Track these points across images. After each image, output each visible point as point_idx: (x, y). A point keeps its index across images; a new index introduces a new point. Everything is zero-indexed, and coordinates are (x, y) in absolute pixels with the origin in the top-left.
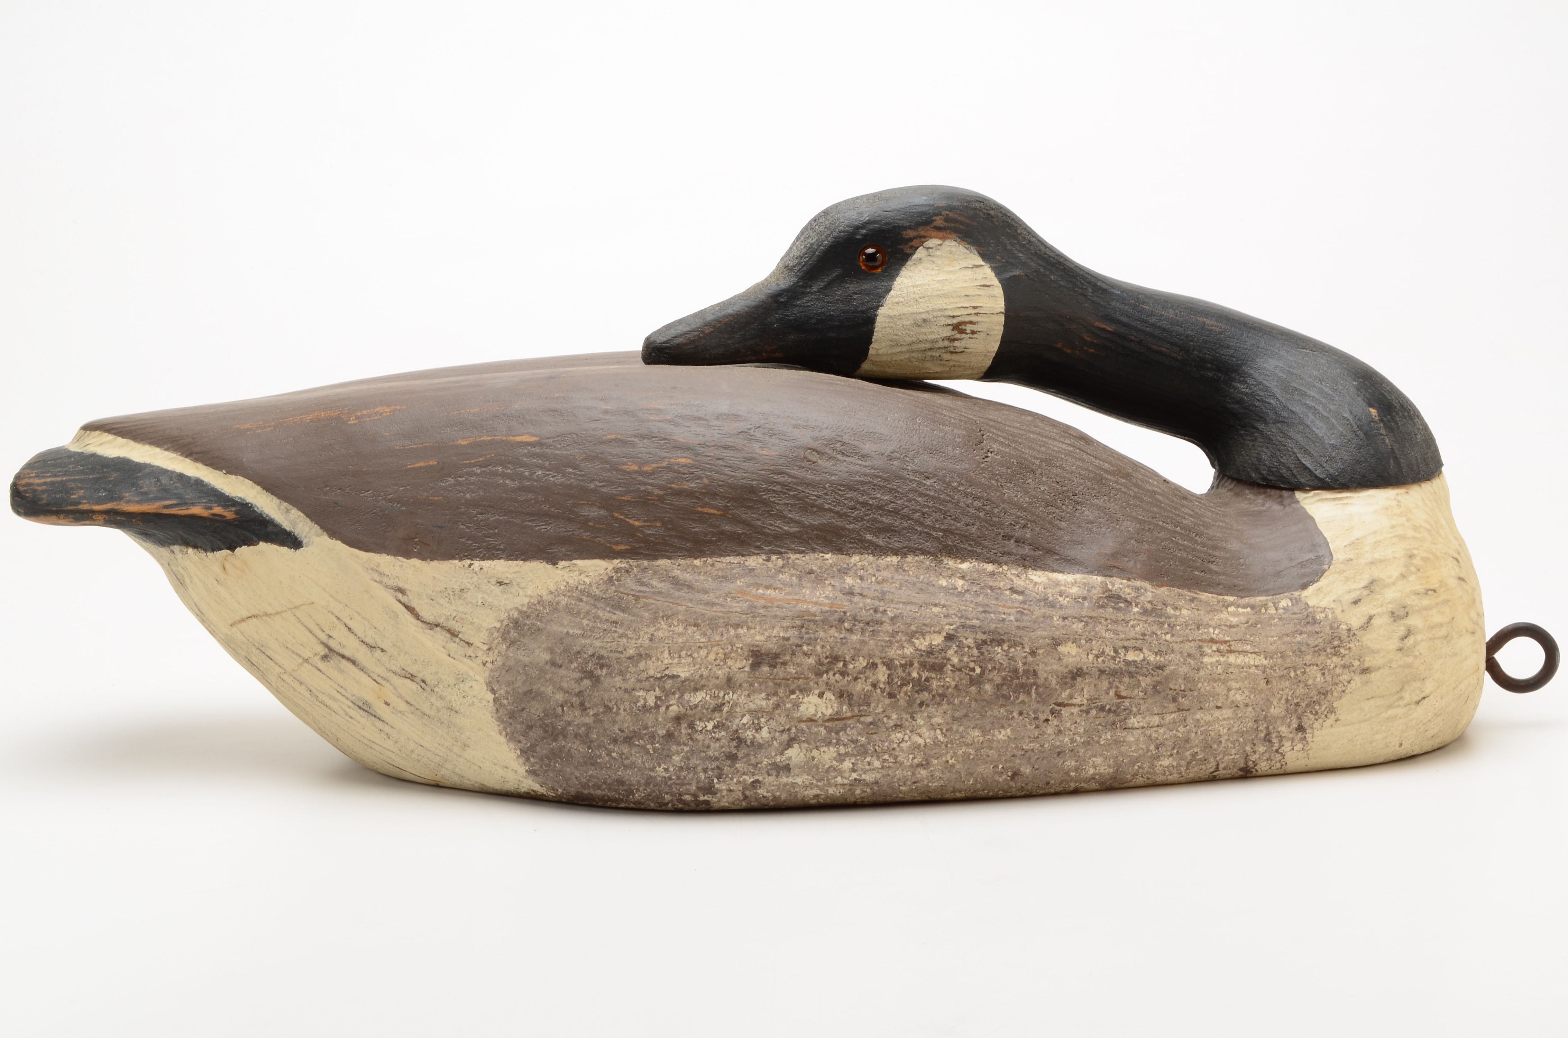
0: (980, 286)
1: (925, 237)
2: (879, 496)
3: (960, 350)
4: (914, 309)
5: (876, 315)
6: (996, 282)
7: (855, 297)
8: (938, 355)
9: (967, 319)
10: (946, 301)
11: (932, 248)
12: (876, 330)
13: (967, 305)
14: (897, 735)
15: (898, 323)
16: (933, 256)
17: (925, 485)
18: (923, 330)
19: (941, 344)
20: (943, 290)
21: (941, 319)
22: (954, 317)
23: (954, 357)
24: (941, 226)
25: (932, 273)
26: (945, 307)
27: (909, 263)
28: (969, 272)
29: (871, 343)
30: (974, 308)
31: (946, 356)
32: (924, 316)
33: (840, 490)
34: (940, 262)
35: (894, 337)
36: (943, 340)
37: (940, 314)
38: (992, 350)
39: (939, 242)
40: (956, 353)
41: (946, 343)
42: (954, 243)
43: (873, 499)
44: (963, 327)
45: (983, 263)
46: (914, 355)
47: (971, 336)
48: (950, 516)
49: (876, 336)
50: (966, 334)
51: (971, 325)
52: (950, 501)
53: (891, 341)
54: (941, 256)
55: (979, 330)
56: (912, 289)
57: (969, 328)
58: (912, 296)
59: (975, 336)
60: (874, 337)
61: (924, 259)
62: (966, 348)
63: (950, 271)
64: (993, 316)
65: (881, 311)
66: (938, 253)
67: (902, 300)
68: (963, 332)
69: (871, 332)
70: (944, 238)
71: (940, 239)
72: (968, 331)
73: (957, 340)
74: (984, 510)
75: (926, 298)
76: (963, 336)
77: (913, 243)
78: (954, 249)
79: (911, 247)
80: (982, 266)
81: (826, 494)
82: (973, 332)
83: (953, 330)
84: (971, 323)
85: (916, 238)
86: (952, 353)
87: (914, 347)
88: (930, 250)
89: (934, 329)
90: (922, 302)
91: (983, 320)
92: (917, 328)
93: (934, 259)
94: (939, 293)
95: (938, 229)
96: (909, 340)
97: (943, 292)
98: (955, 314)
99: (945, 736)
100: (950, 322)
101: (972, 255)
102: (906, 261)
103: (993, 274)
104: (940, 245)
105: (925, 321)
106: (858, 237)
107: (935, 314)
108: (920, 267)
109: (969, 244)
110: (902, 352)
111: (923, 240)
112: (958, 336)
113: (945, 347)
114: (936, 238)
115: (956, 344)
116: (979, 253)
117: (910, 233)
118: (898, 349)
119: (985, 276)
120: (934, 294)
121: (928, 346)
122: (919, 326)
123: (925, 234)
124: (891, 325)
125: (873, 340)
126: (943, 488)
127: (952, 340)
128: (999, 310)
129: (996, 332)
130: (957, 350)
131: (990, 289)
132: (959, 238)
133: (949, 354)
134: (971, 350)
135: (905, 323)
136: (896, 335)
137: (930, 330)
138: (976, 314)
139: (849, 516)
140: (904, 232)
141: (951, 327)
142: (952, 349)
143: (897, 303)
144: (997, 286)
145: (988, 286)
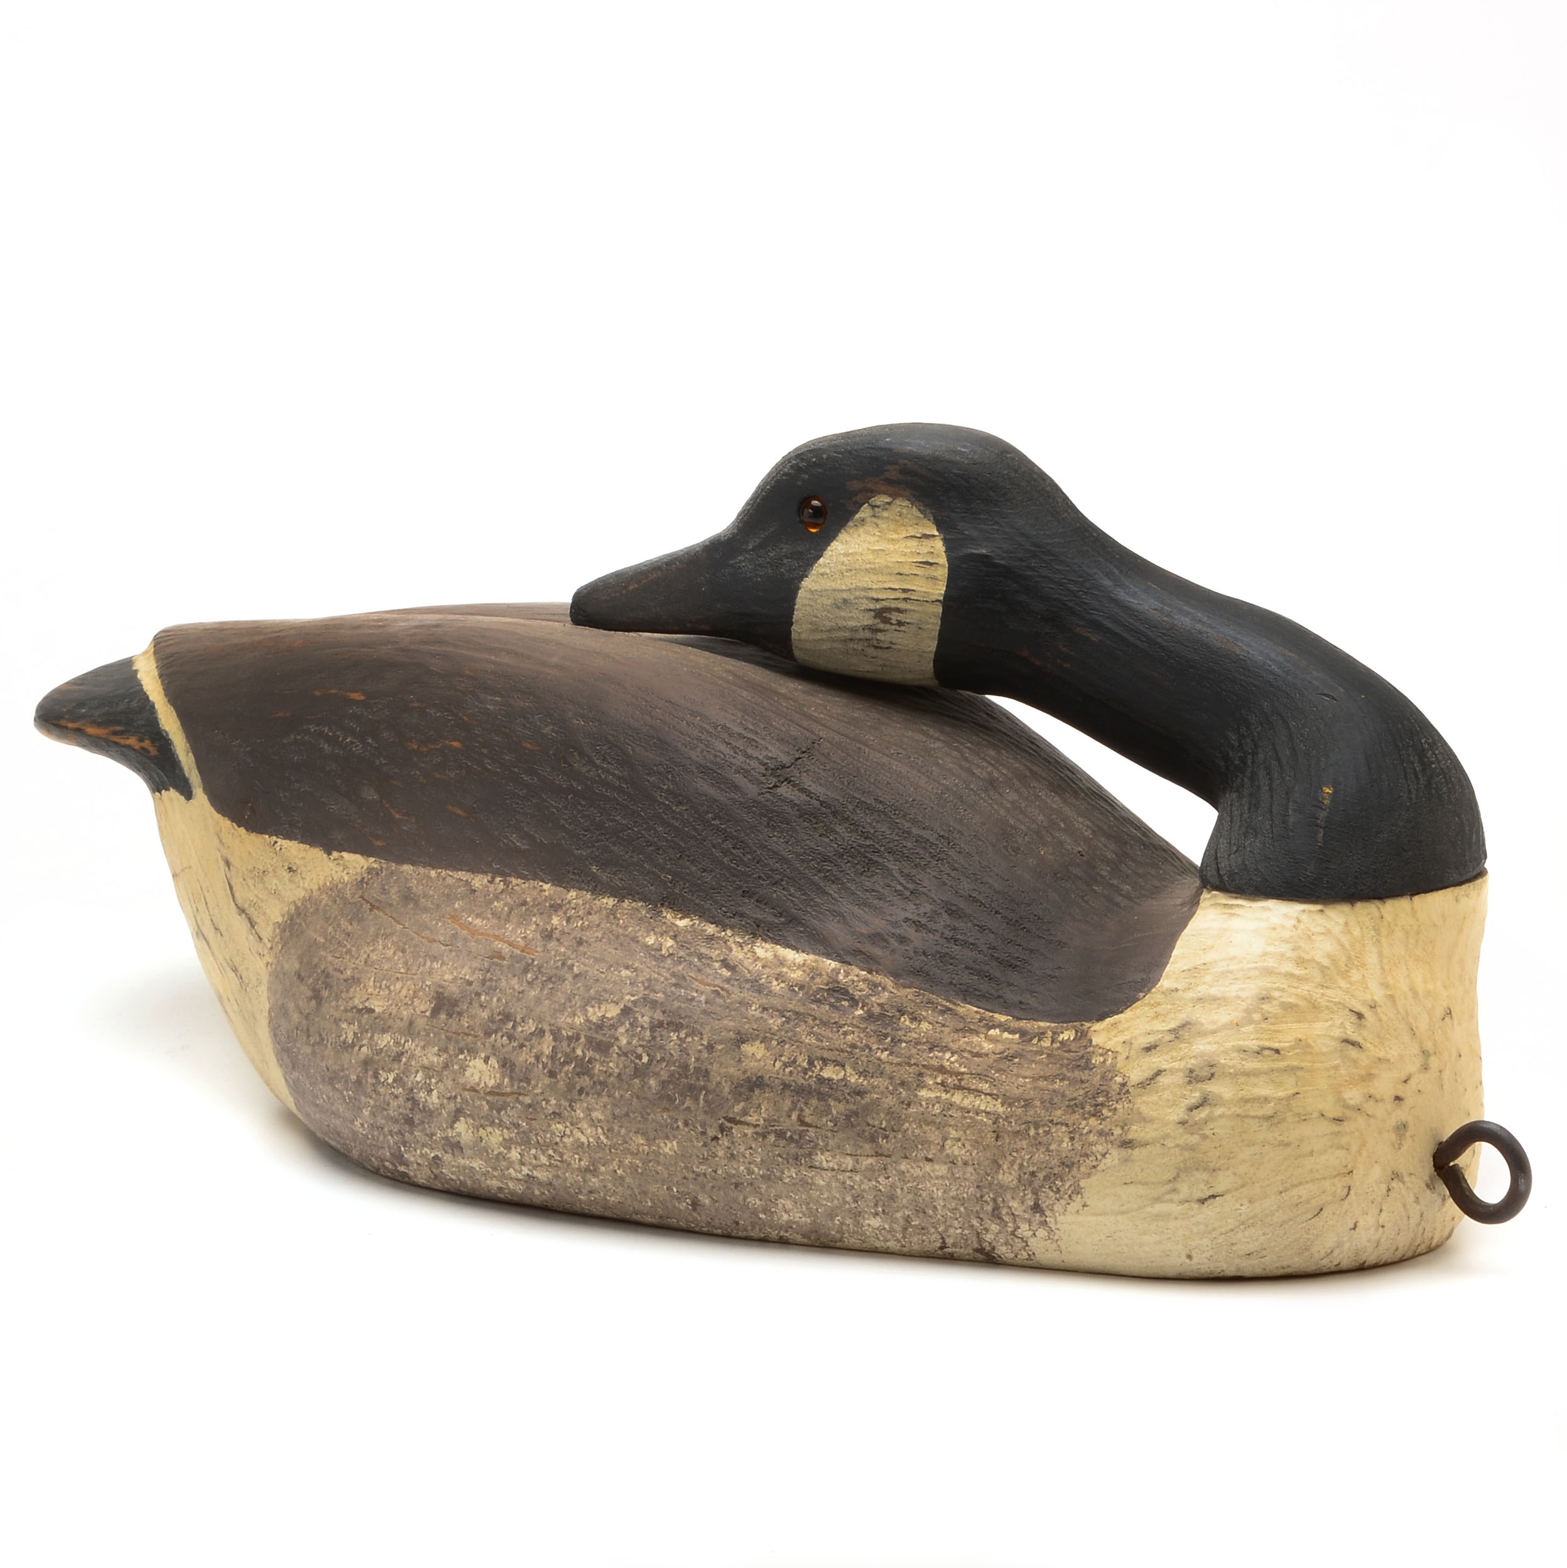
0: (921, 563)
1: (872, 491)
2: (618, 818)
3: (886, 645)
4: (838, 585)
5: (798, 588)
6: (943, 560)
7: (785, 561)
8: (860, 648)
9: (893, 605)
10: (874, 578)
11: (878, 507)
12: (796, 607)
13: (898, 587)
14: (558, 1125)
15: (818, 601)
16: (878, 517)
17: (673, 811)
18: (843, 614)
19: (862, 635)
20: (874, 563)
21: (862, 601)
22: (877, 600)
23: (879, 653)
24: (895, 479)
25: (873, 539)
26: (870, 586)
27: (850, 524)
28: (913, 543)
29: (792, 624)
30: (905, 591)
31: (871, 651)
32: (845, 596)
33: (581, 804)
34: (884, 526)
35: (814, 619)
36: (863, 629)
37: (863, 594)
38: (929, 649)
39: (888, 500)
40: (881, 648)
41: (868, 634)
42: (906, 503)
43: (612, 821)
44: (888, 615)
45: (936, 533)
46: (835, 645)
47: (898, 628)
48: (689, 856)
49: (797, 615)
50: (891, 624)
51: (897, 614)
52: (695, 837)
53: (811, 623)
54: (887, 518)
55: (908, 621)
56: (842, 558)
57: (895, 617)
58: (840, 567)
59: (902, 628)
60: (794, 616)
61: (869, 520)
62: (891, 643)
63: (893, 540)
64: (928, 604)
65: (806, 583)
66: (885, 514)
67: (828, 571)
68: (887, 621)
69: (791, 610)
70: (894, 496)
71: (890, 496)
72: (894, 622)
73: (881, 631)
74: (732, 854)
75: (853, 572)
76: (887, 626)
77: (859, 498)
78: (904, 511)
79: (855, 503)
80: (933, 536)
81: (565, 807)
82: (900, 623)
83: (875, 617)
84: (898, 610)
85: (861, 491)
86: (876, 647)
87: (834, 635)
88: (876, 509)
89: (855, 613)
90: (847, 577)
91: (913, 608)
92: (837, 610)
93: (879, 522)
94: (868, 566)
95: (890, 482)
96: (828, 624)
97: (873, 566)
98: (880, 596)
99: (607, 1137)
100: (872, 606)
101: (925, 521)
102: (848, 521)
103: (943, 549)
104: (889, 504)
105: (845, 601)
106: (799, 483)
107: (857, 593)
108: (861, 530)
109: (926, 505)
110: (822, 639)
111: (869, 495)
112: (882, 626)
113: (867, 640)
114: (885, 494)
115: (880, 636)
116: (935, 519)
117: (856, 485)
118: (818, 636)
119: (932, 551)
120: (863, 568)
121: (847, 634)
122: (839, 608)
123: (873, 488)
124: (812, 603)
125: (794, 620)
126: (691, 820)
127: (874, 630)
128: (934, 598)
129: (929, 626)
130: (881, 645)
131: (933, 568)
132: (914, 496)
133: (873, 649)
134: (899, 647)
135: (825, 602)
136: (816, 617)
137: (850, 615)
138: (905, 599)
140: (848, 483)
141: (872, 613)
142: (875, 643)
143: (822, 575)
144: (943, 566)
145: (931, 564)
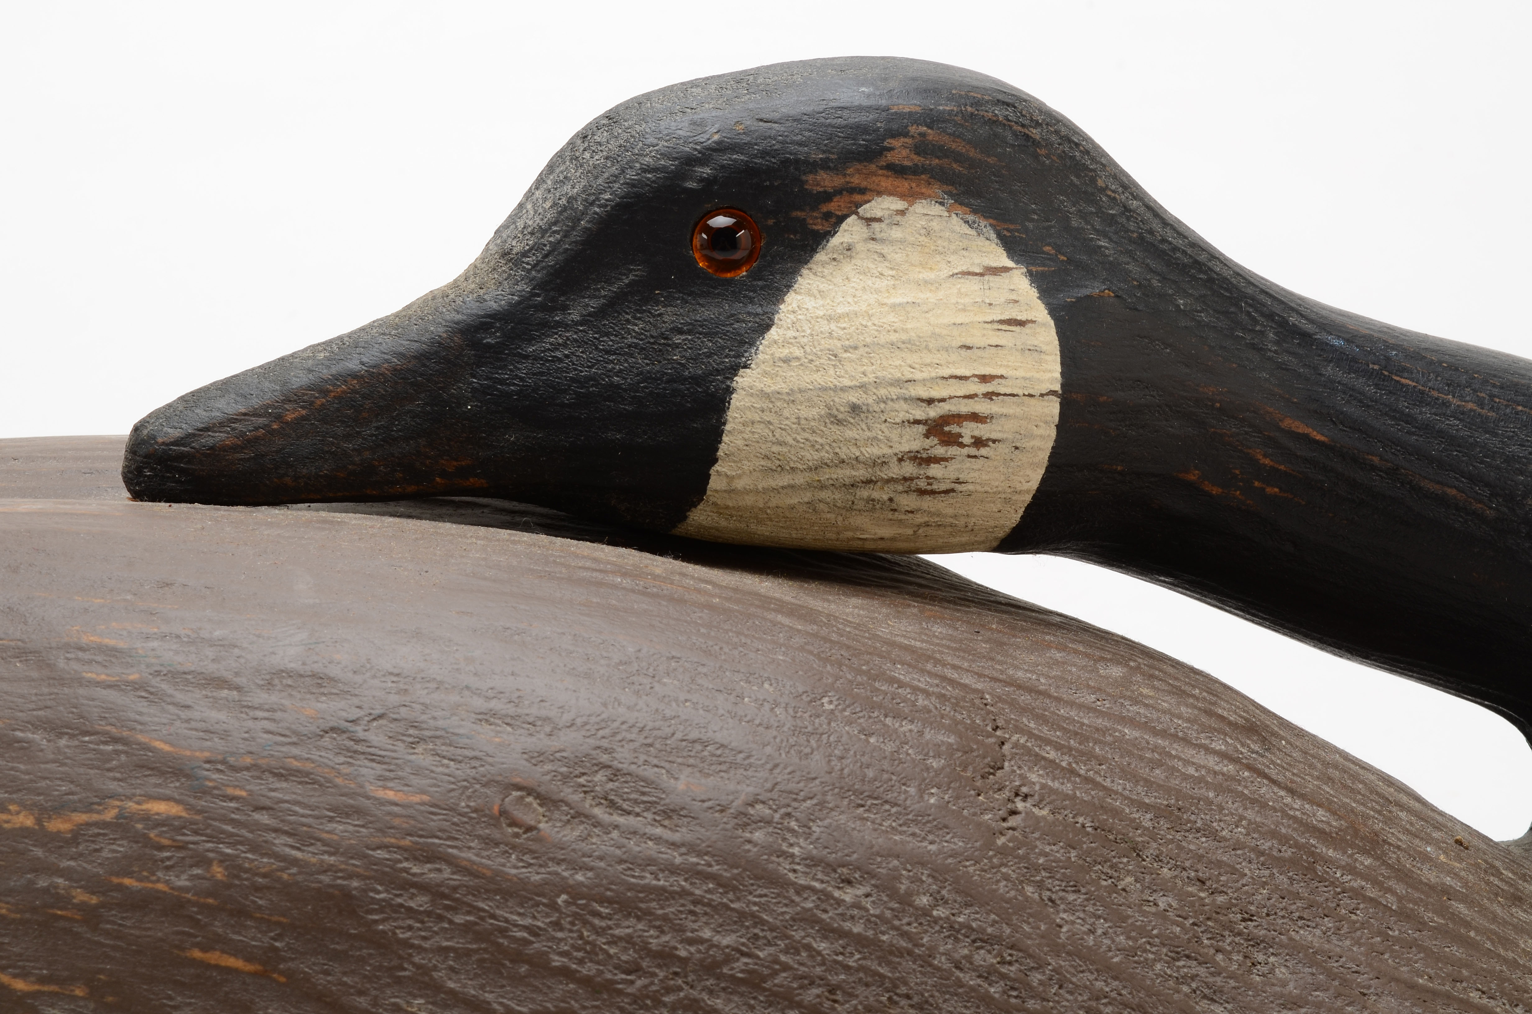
0: (1001, 322)
1: (862, 191)
2: (707, 934)
3: (943, 487)
4: (829, 378)
5: (729, 391)
6: (1040, 313)
7: (678, 339)
8: (885, 497)
9: (965, 407)
10: (913, 358)
11: (879, 220)
12: (728, 427)
13: (968, 373)
15: (786, 413)
16: (883, 241)
17: (839, 902)
18: (850, 433)
19: (895, 470)
20: (905, 331)
21: (896, 406)
22: (930, 401)
23: (927, 503)
24: (907, 163)
25: (882, 284)
26: (909, 376)
27: (821, 256)
28: (973, 285)
29: (715, 461)
30: (984, 379)
31: (908, 501)
32: (853, 397)
33: (597, 914)
34: (898, 257)
35: (775, 449)
36: (901, 460)
37: (894, 392)
38: (1026, 486)
39: (900, 205)
40: (933, 492)
41: (909, 469)
42: (937, 209)
43: (691, 942)
44: (954, 429)
45: (1010, 264)
46: (824, 495)
47: (973, 451)
48: (908, 997)
49: (728, 443)
50: (962, 445)
51: (973, 425)
52: (910, 953)
53: (766, 457)
54: (902, 241)
55: (994, 436)
56: (825, 327)
57: (968, 431)
58: (826, 344)
59: (983, 451)
60: (722, 446)
61: (860, 247)
62: (958, 481)
63: (926, 282)
64: (1032, 401)
65: (744, 380)
66: (896, 233)
67: (798, 352)
68: (953, 440)
69: (716, 434)
70: (911, 196)
71: (902, 196)
72: (967, 440)
73: (937, 460)
74: (1003, 977)
75: (862, 351)
76: (953, 450)
77: (831, 206)
78: (935, 225)
79: (827, 216)
80: (1006, 269)
81: (557, 925)
82: (979, 442)
83: (927, 436)
84: (975, 417)
85: (839, 192)
86: (922, 492)
87: (825, 475)
88: (876, 225)
89: (879, 430)
90: (851, 361)
91: (1004, 411)
92: (834, 428)
93: (885, 249)
94: (894, 337)
95: (898, 171)
96: (811, 456)
97: (904, 337)
98: (935, 394)
100: (919, 413)
101: (981, 242)
102: (814, 251)
103: (1034, 293)
104: (902, 213)
105: (855, 409)
106: (691, 185)
107: (882, 392)
108: (848, 268)
109: (975, 212)
110: (792, 487)
111: (857, 198)
112: (940, 451)
113: (905, 479)
114: (891, 194)
115: (935, 470)
116: (1000, 236)
117: (826, 181)
118: (785, 480)
119: (1014, 297)
120: (882, 341)
121: (861, 473)
122: (839, 422)
123: (864, 184)
124: (767, 417)
125: (720, 453)
126: (888, 914)
127: (923, 460)
128: (1045, 387)
129: (1036, 443)
130: (935, 487)
131: (1027, 329)
132: (951, 195)
133: (914, 496)
134: (971, 487)
135: (803, 414)
136: (780, 443)
137: (868, 434)
138: (990, 396)
139: (620, 992)
140: (810, 178)
141: (922, 429)
142: (922, 484)
143: (786, 361)
144: (1044, 325)
145: (1021, 323)
